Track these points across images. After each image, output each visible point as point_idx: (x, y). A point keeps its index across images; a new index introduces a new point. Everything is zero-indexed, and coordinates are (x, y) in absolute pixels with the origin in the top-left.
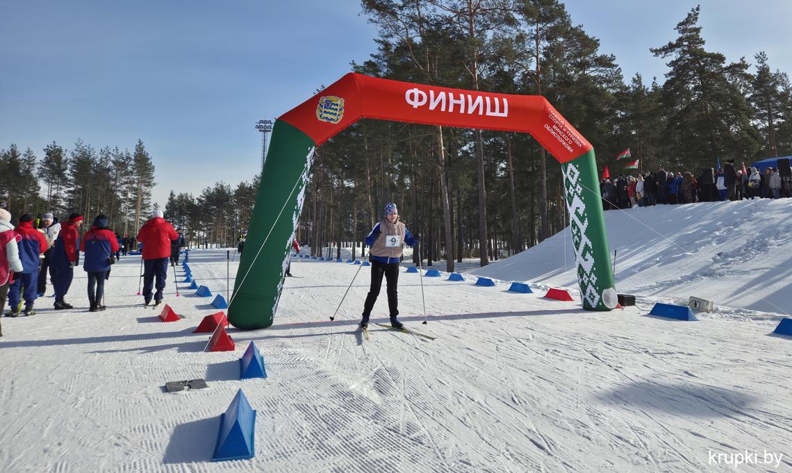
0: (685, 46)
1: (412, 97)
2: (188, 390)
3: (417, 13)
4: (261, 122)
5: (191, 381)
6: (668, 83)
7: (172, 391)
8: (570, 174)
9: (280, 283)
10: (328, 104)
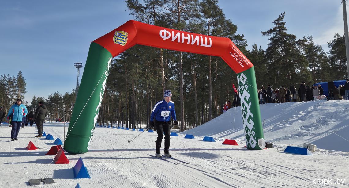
0: (277, 31)
1: (163, 34)
2: (43, 185)
3: (153, 11)
4: (77, 63)
5: (45, 179)
6: (269, 48)
7: (32, 185)
8: (242, 79)
9: (93, 129)
10: (119, 35)
